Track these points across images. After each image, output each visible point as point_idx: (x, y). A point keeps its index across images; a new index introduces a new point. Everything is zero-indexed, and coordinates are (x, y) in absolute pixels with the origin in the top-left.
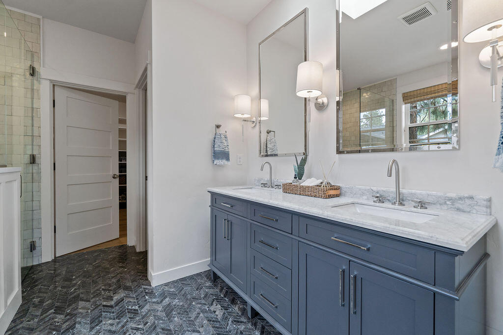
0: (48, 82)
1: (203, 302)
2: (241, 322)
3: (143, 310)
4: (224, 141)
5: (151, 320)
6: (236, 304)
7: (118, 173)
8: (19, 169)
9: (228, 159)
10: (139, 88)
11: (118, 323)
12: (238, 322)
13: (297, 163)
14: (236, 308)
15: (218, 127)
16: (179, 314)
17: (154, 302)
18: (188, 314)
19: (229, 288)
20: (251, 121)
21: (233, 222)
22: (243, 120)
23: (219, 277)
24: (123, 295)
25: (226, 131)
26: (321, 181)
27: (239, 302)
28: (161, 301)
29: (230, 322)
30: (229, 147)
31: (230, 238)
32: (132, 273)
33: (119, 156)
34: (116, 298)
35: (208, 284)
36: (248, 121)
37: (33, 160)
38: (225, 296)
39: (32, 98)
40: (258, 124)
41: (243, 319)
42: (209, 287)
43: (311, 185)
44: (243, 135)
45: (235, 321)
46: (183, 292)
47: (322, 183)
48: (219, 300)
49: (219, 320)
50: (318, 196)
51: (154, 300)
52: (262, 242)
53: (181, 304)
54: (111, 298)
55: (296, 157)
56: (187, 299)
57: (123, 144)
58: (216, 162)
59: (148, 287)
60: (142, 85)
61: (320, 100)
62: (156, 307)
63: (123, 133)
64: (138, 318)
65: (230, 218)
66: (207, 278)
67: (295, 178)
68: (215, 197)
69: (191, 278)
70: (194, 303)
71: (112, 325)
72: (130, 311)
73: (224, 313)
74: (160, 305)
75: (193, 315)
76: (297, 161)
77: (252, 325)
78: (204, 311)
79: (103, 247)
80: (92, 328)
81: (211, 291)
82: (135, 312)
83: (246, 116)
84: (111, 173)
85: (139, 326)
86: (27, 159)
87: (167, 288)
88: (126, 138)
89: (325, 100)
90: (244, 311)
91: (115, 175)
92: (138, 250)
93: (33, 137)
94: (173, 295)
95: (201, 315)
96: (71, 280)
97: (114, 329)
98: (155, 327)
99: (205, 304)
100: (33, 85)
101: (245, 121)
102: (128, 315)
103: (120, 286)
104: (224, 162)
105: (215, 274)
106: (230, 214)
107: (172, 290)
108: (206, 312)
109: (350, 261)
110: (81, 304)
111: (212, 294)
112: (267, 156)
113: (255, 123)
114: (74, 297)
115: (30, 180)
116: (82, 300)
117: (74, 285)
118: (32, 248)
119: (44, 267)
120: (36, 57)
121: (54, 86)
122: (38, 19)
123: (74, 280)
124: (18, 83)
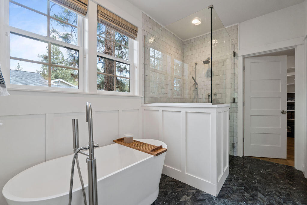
0: (241, 57)
7: (286, 110)
8: (229, 105)
33: (287, 97)
37: (234, 101)
39: (234, 68)
84: (280, 110)
91: (283, 111)
93: (234, 89)
96: (253, 174)
100: (234, 61)
114: (255, 187)
115: (233, 111)
116: (260, 192)
117: (255, 179)
118: (233, 146)
119: (238, 159)
120: (236, 46)
121: (244, 58)
122: (237, 25)
123: (255, 175)
124: (229, 63)
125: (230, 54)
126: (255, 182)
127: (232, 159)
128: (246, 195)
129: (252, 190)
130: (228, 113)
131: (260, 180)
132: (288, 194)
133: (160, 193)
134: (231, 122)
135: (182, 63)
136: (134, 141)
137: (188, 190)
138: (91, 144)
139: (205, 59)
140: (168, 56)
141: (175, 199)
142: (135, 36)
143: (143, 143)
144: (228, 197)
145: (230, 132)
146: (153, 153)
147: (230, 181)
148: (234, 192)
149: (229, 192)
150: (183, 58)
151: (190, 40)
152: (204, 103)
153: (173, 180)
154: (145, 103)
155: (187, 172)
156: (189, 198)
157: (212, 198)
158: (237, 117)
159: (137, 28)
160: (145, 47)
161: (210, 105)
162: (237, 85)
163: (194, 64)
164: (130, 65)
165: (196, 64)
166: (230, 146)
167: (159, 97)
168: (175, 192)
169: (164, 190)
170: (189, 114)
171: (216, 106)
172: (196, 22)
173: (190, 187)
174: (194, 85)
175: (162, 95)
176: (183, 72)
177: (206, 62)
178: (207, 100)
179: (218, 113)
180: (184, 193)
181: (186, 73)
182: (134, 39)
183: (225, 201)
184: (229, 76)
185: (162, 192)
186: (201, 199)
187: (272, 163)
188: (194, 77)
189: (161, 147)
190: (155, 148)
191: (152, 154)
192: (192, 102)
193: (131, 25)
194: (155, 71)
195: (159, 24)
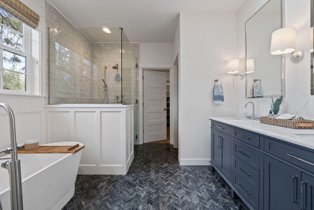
0: (141, 69)
1: (205, 180)
2: (227, 198)
3: (175, 174)
4: (220, 89)
5: (179, 179)
6: (225, 188)
7: (166, 108)
8: (133, 105)
9: (223, 100)
10: (175, 65)
11: (165, 176)
12: (225, 197)
13: (273, 103)
14: (225, 190)
15: (216, 81)
16: (192, 181)
17: (180, 172)
18: (196, 183)
19: (222, 178)
20: (239, 75)
21: (223, 138)
22: (234, 75)
23: (216, 171)
24: (167, 165)
25: (221, 83)
26: (293, 116)
27: (227, 187)
28: (184, 173)
29: (220, 195)
30: (224, 93)
31: (221, 147)
32: (172, 157)
33: (167, 99)
34: (165, 165)
35: (209, 172)
36: (238, 75)
37: (137, 102)
38: (218, 182)
39: (137, 77)
40: (245, 76)
41: (228, 197)
42: (210, 174)
43: (282, 119)
44: (233, 85)
45: (223, 196)
46: (195, 172)
47: (294, 117)
48: (214, 182)
49: (213, 192)
50: (288, 126)
51: (180, 171)
52: (240, 152)
53: (193, 177)
54: (163, 165)
55: (272, 99)
56: (197, 176)
57: (168, 93)
58: (215, 102)
59: (178, 165)
60: (176, 63)
61: (295, 54)
62: (181, 175)
63: (168, 87)
64: (173, 177)
65: (222, 135)
66: (209, 169)
67: (271, 113)
68: (214, 123)
69: (200, 167)
70: (200, 179)
71: (163, 175)
72: (170, 173)
73: (216, 190)
74: (183, 174)
75: (199, 185)
76: (273, 101)
77: (234, 202)
78: (205, 185)
79: (160, 143)
80: (156, 174)
81: (210, 176)
82: (172, 174)
83: (235, 72)
84: (163, 108)
85: (174, 180)
86: (135, 101)
87: (187, 168)
88: (169, 90)
89: (300, 53)
90: (229, 193)
91: (165, 109)
92: (174, 147)
93: (137, 92)
94: (190, 172)
95: (203, 186)
96: (148, 153)
97: (163, 177)
98: (180, 183)
99: (206, 182)
100: (137, 71)
101: (236, 75)
102: (169, 174)
103: (166, 161)
104: (220, 102)
105: (213, 168)
106: (222, 133)
107: (189, 170)
108: (206, 185)
109: (302, 172)
110: (152, 164)
111: (211, 178)
112: (253, 97)
113: (242, 77)
114: (150, 160)
115: (136, 110)
116: (152, 162)
117: (150, 156)
118: (136, 137)
119: (140, 146)
120: (138, 60)
121: (143, 70)
122: (139, 44)
123: (150, 154)
124: (133, 71)
125: (133, 65)
126: (150, 158)
127: (136, 147)
128: (145, 166)
129: (148, 163)
130: (133, 111)
131: (153, 156)
132: (166, 159)
133: (76, 190)
134: (134, 118)
135: (91, 63)
136: (40, 146)
137: (103, 178)
138: (14, 145)
139: (114, 65)
140: (76, 55)
141: (92, 188)
142: (35, 25)
143: (54, 146)
144: (134, 172)
145: (134, 126)
146: (71, 151)
147: (135, 162)
148: (137, 167)
149: (134, 168)
150: (93, 59)
151: (100, 44)
152: (113, 103)
153: (88, 176)
154: (49, 104)
155: (102, 164)
156: (105, 183)
157: (123, 177)
158: (139, 114)
159: (38, 16)
160: (49, 40)
161: (121, 105)
162: (139, 90)
163: (104, 68)
164: (26, 57)
165: (106, 68)
166: (134, 137)
167: (67, 97)
168: (92, 184)
169: (80, 186)
170: (103, 114)
171: (125, 106)
172: (106, 30)
173: (105, 175)
174: (104, 87)
175: (69, 96)
176: (92, 73)
177: (115, 68)
178: (116, 101)
179: (127, 111)
180: (100, 182)
181: (95, 74)
182: (34, 28)
183: (132, 175)
184: (133, 82)
185: (78, 188)
186: (115, 180)
187: (159, 144)
188: (104, 80)
189: (78, 145)
190: (71, 147)
191: (70, 153)
192: (102, 103)
193: (29, 10)
194: (62, 69)
195: (67, 19)
